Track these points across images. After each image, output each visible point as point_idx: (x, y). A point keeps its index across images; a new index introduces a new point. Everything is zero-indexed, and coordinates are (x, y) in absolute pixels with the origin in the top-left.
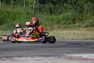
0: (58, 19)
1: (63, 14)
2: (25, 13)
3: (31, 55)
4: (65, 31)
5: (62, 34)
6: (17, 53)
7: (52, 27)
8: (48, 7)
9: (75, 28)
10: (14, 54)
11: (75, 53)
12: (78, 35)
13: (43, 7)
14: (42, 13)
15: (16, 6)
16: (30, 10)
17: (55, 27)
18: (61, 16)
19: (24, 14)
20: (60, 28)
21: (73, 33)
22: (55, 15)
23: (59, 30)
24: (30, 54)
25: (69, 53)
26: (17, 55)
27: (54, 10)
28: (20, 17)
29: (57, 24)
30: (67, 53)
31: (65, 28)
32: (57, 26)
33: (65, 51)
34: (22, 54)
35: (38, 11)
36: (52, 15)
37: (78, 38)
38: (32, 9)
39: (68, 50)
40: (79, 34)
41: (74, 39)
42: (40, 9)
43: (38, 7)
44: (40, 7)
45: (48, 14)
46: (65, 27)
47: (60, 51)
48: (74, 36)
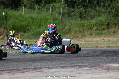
0: (90, 24)
1: (96, 19)
2: (52, 19)
3: (63, 65)
4: (99, 37)
5: (95, 41)
6: (46, 64)
7: (83, 34)
8: (78, 11)
9: (109, 34)
10: (43, 66)
11: (113, 63)
12: (113, 43)
13: (73, 12)
14: (71, 18)
15: (42, 11)
16: (57, 16)
17: (86, 33)
18: (93, 21)
19: (50, 19)
20: (92, 34)
21: (108, 40)
22: (86, 20)
23: (92, 37)
24: (61, 65)
25: (106, 63)
26: (46, 66)
27: (85, 14)
28: (46, 23)
29: (88, 30)
30: (103, 63)
31: (99, 35)
32: (89, 32)
33: (101, 61)
34: (52, 65)
35: (67, 16)
36: (82, 20)
37: (114, 45)
38: (59, 13)
39: (105, 59)
40: (115, 41)
41: (109, 47)
42: (68, 14)
43: (66, 11)
44: (69, 12)
45: (78, 19)
46: (99, 33)
47: (96, 60)
48: (109, 43)
